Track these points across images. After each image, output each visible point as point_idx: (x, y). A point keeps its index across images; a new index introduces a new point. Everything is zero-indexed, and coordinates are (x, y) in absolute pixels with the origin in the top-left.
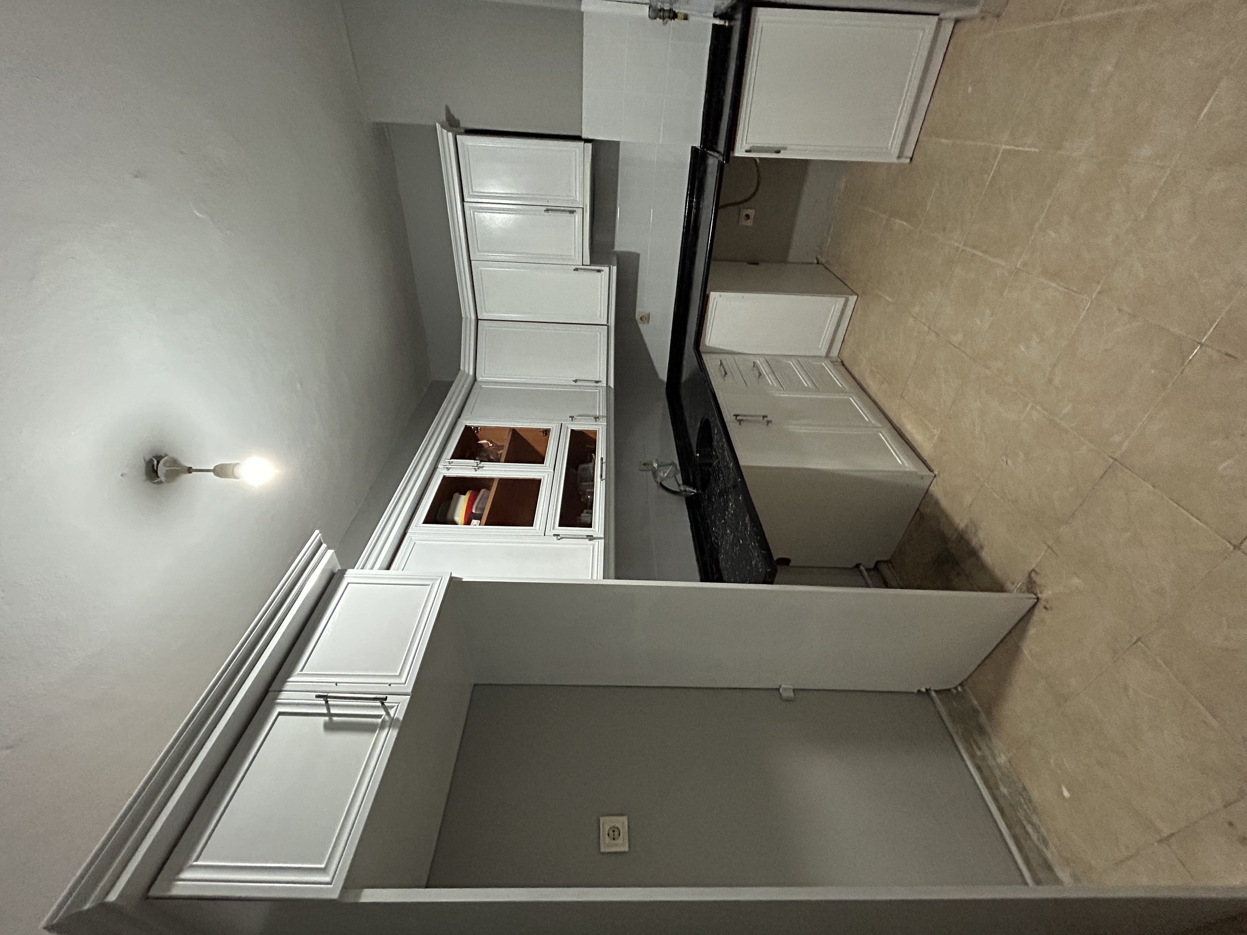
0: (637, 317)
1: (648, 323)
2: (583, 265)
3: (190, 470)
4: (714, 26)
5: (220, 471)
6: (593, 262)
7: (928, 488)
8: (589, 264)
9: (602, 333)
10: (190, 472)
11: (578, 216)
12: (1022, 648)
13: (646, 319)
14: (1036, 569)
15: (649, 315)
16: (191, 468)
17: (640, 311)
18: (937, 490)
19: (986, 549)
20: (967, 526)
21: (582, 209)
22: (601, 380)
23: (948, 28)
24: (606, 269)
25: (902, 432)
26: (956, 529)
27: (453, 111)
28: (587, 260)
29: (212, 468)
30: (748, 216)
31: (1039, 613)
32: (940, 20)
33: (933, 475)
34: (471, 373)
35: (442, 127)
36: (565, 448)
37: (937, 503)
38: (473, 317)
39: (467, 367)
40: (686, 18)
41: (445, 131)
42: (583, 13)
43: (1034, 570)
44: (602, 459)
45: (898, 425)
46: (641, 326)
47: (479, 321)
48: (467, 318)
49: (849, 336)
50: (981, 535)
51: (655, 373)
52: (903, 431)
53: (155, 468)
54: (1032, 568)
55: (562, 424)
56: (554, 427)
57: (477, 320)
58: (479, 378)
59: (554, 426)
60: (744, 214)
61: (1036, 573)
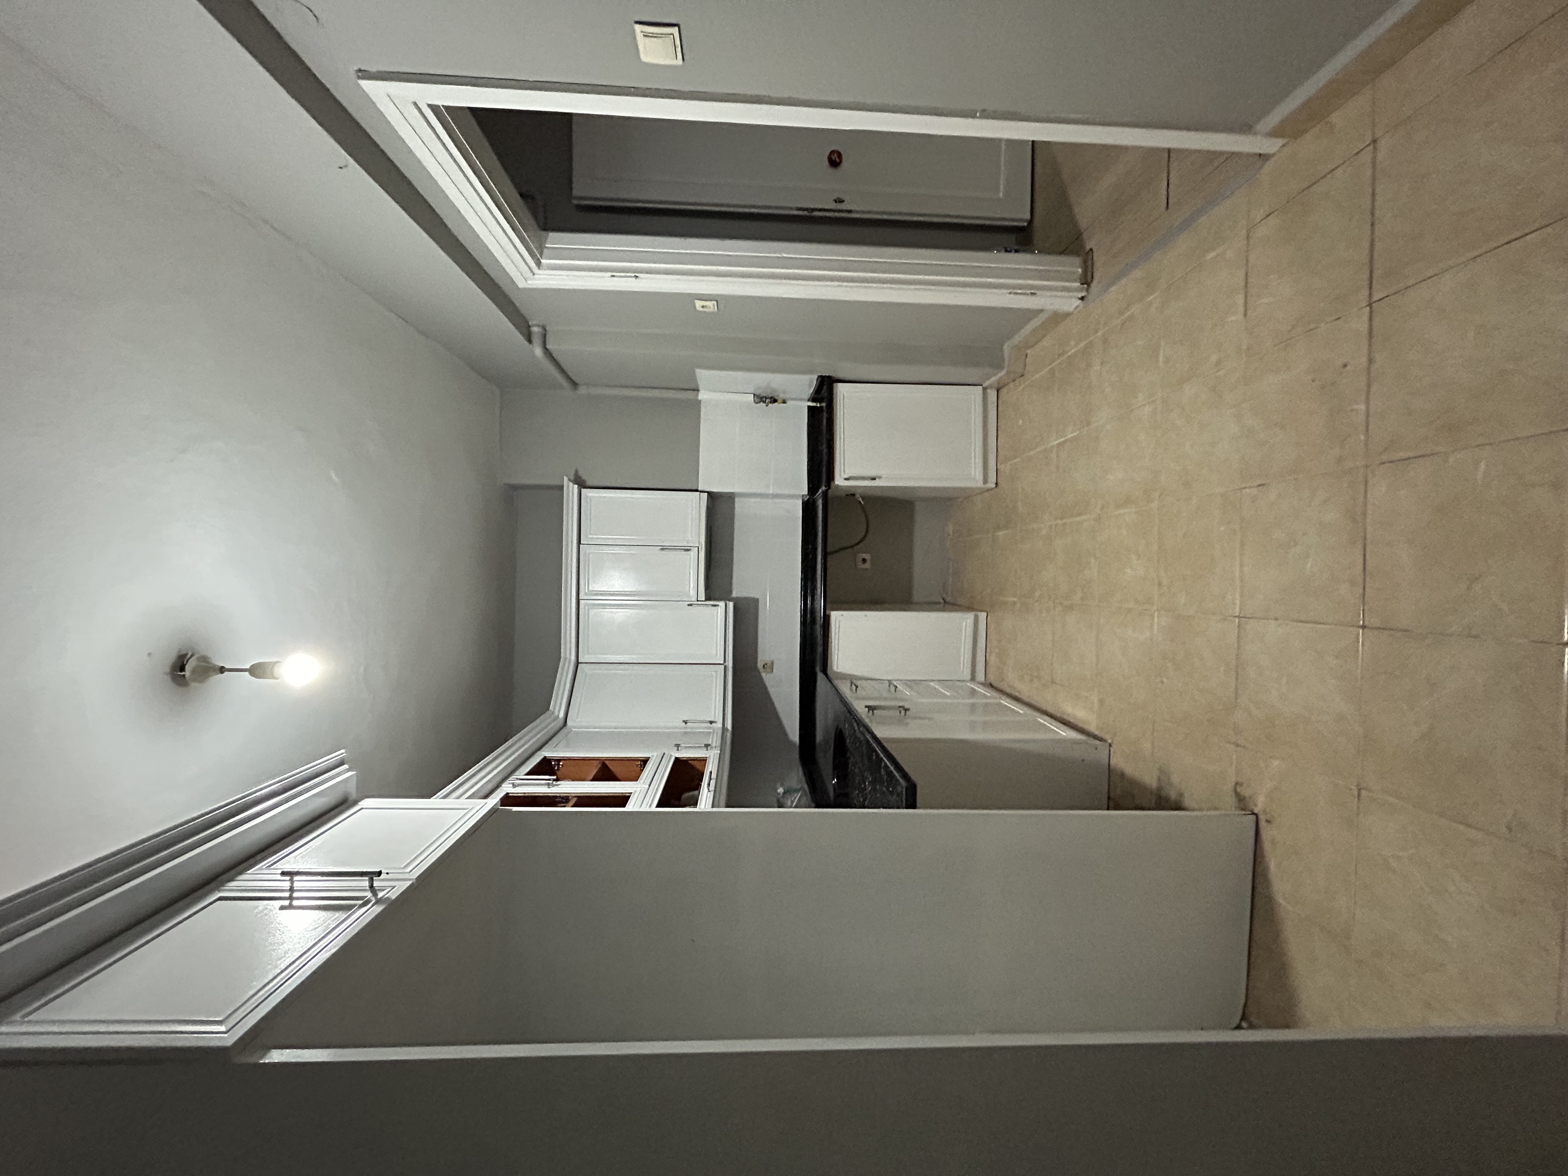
0: (760, 665)
1: (772, 671)
2: (698, 601)
3: (222, 670)
4: (809, 407)
5: (256, 671)
6: (708, 598)
7: (1109, 764)
8: (704, 599)
9: (718, 672)
10: (222, 672)
11: (693, 553)
12: (1275, 898)
13: (769, 667)
14: (1240, 780)
15: (772, 663)
16: (223, 667)
17: (763, 657)
18: (1118, 762)
19: (1186, 795)
20: (1159, 780)
21: (697, 548)
22: (716, 720)
23: (992, 394)
24: (722, 604)
25: (1064, 719)
26: (1151, 793)
27: (581, 473)
28: (702, 596)
29: (248, 667)
30: (864, 560)
31: (1267, 834)
32: (985, 389)
33: (1107, 745)
34: (562, 715)
35: (569, 480)
36: (665, 770)
37: (1122, 775)
38: (573, 658)
39: (558, 707)
40: (784, 402)
41: (571, 484)
42: (700, 401)
43: (1237, 784)
44: (711, 773)
45: (1059, 715)
46: (763, 675)
47: (580, 665)
48: (565, 659)
49: (990, 655)
50: (1175, 779)
51: (785, 734)
52: (1065, 717)
53: (185, 663)
54: (1233, 784)
55: (664, 753)
56: (653, 755)
57: (578, 663)
58: (569, 723)
59: (655, 754)
60: (860, 559)
61: (1241, 784)
